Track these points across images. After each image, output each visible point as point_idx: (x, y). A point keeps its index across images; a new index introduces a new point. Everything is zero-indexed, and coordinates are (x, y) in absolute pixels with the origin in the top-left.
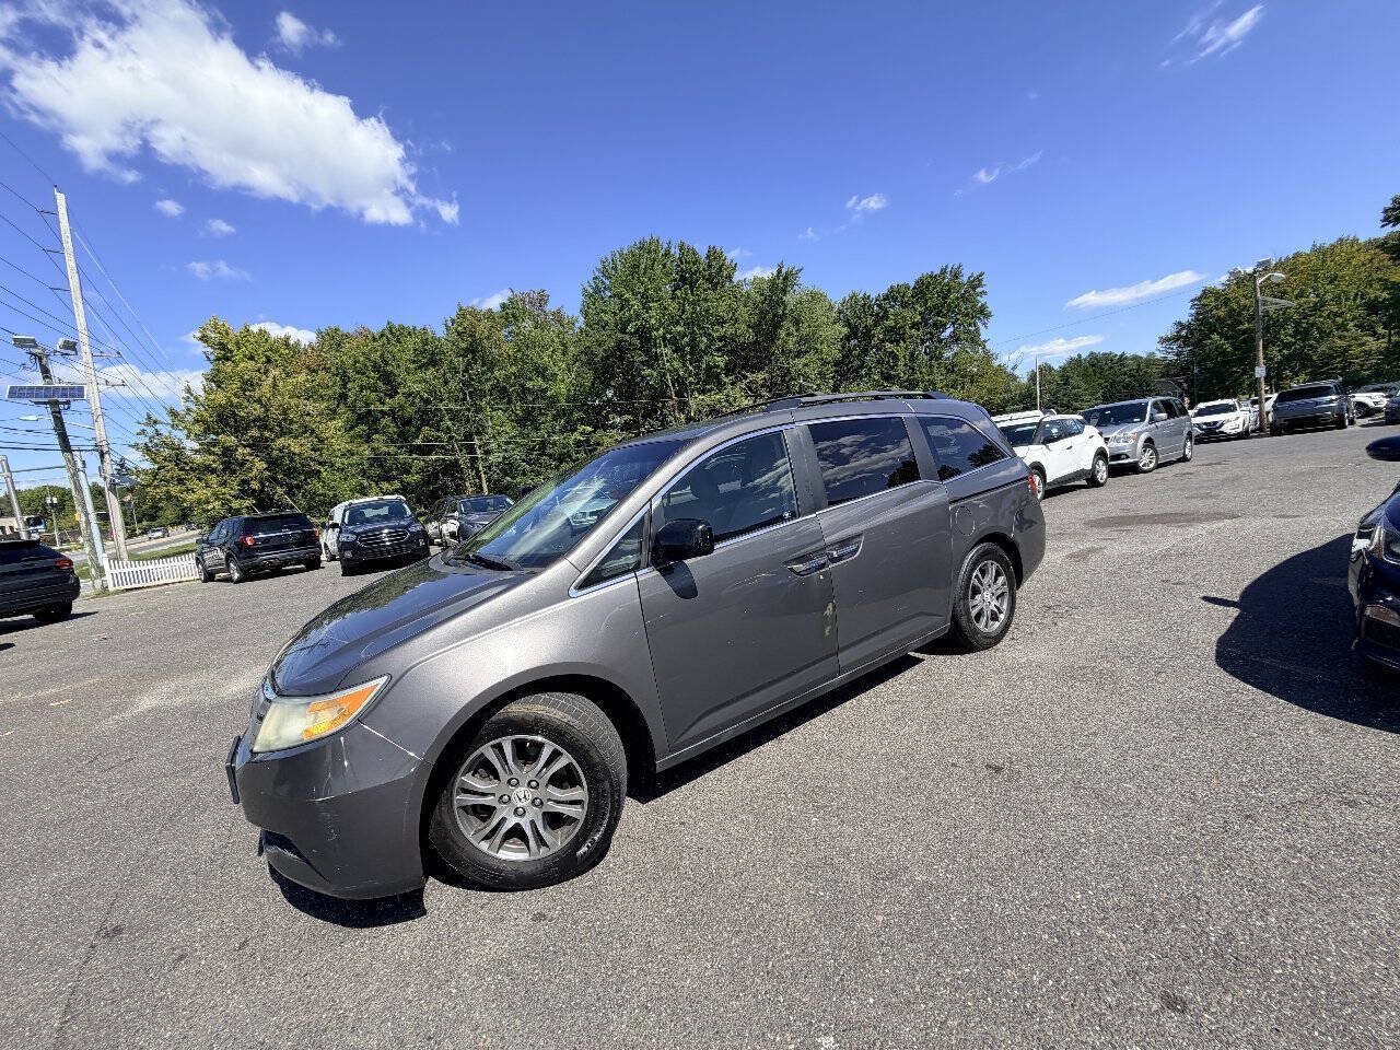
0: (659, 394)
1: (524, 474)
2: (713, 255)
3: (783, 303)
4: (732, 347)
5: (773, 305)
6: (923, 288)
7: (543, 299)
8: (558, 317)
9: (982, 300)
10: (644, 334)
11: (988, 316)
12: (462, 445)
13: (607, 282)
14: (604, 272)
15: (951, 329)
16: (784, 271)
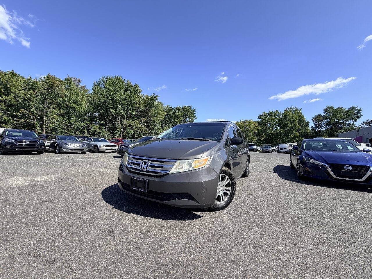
0: (115, 118)
1: (61, 132)
2: (136, 86)
3: (153, 103)
4: (138, 110)
5: (151, 103)
6: (184, 109)
7: (79, 81)
8: (83, 88)
9: (195, 115)
10: (114, 100)
11: (196, 118)
12: (38, 118)
13: (103, 83)
14: (103, 80)
15: (188, 119)
16: (155, 96)
